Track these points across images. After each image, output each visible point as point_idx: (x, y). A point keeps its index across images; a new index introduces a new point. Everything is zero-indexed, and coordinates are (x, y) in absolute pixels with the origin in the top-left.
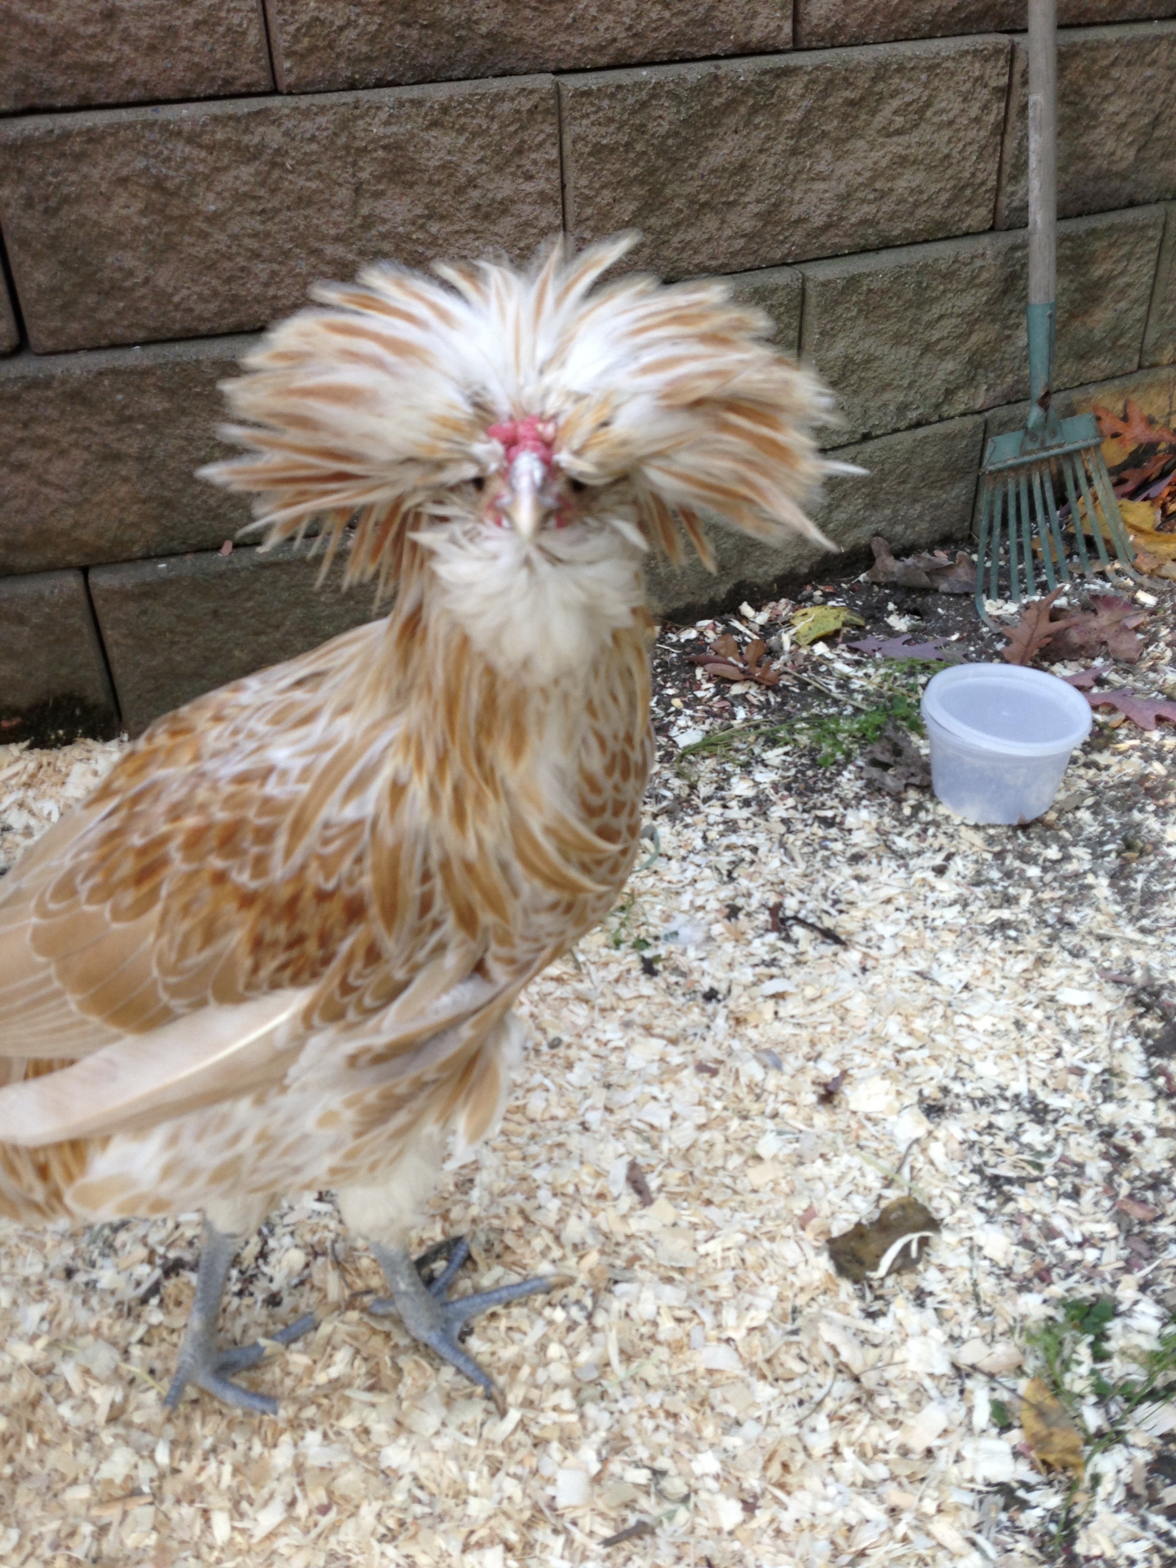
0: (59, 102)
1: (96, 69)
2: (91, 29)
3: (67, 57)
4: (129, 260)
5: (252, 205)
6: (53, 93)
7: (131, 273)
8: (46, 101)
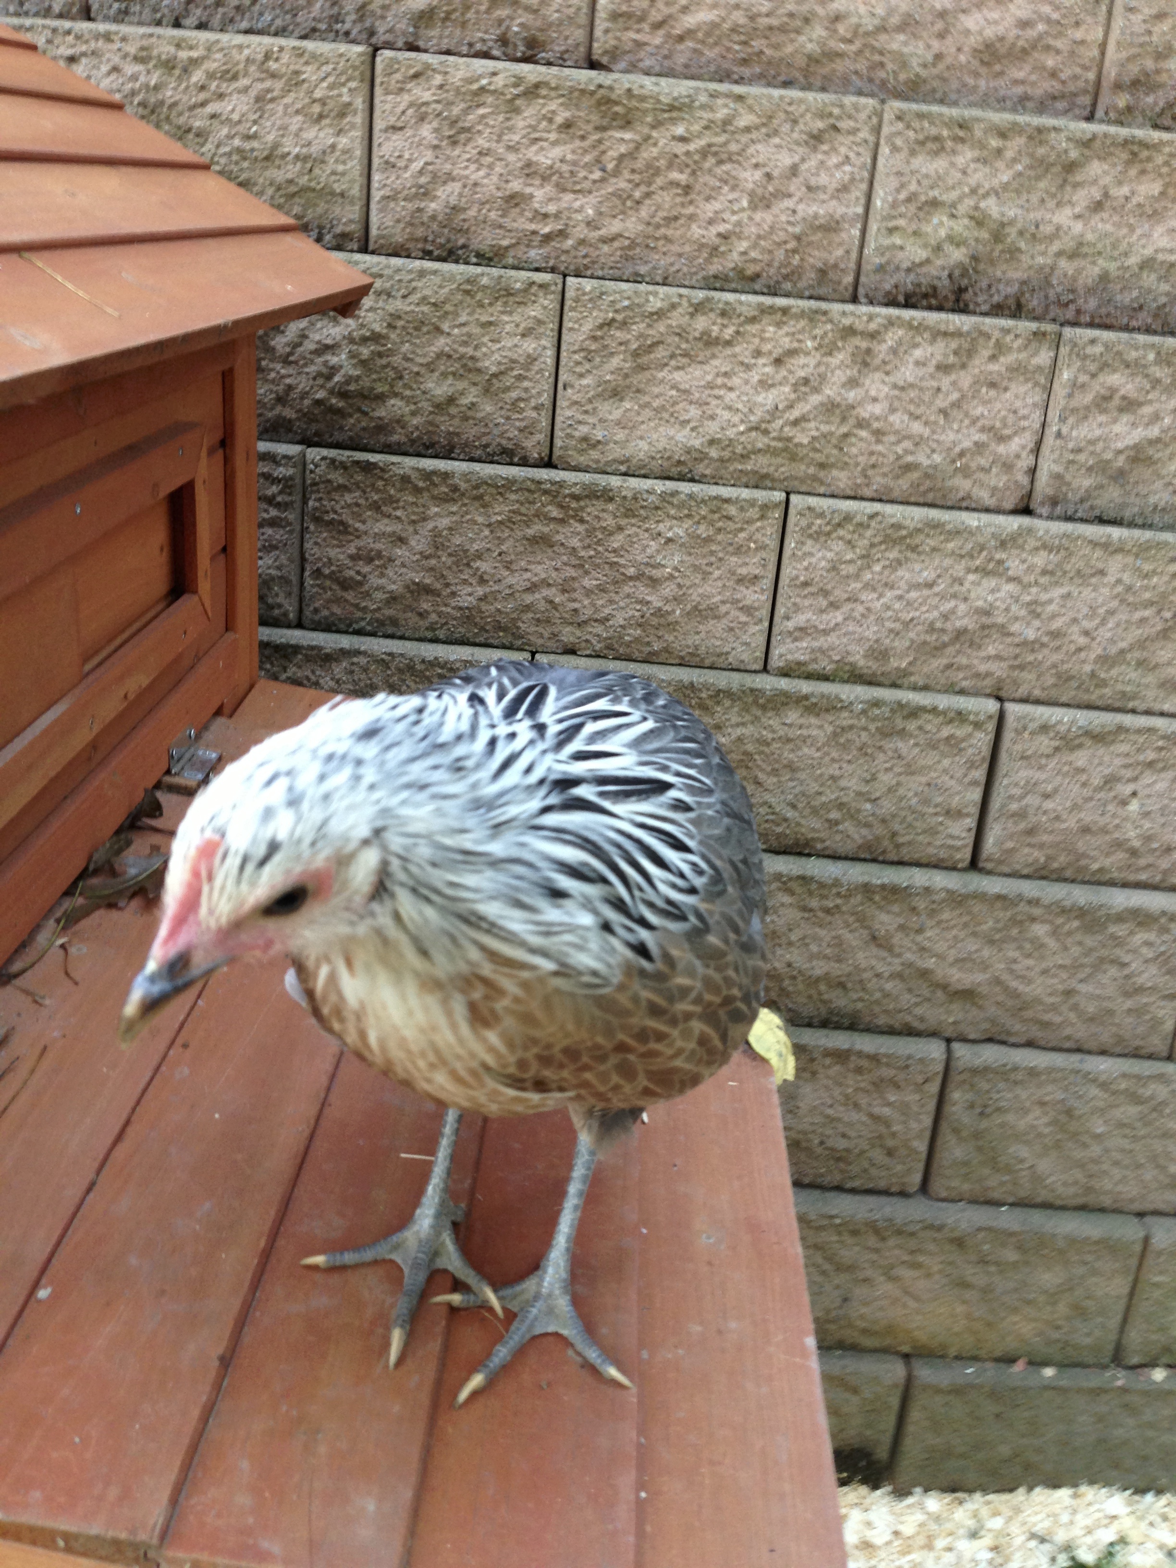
0: (1012, 1040)
1: (1045, 1025)
2: (1052, 1000)
3: (1029, 1014)
4: (1023, 1152)
5: (1127, 1131)
6: (1009, 1033)
7: (1022, 1161)
8: (1003, 1037)
